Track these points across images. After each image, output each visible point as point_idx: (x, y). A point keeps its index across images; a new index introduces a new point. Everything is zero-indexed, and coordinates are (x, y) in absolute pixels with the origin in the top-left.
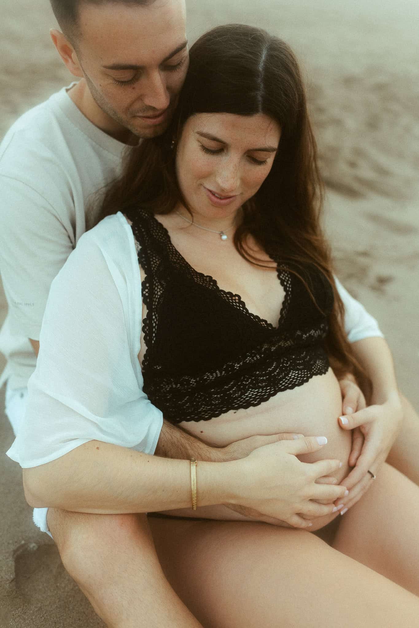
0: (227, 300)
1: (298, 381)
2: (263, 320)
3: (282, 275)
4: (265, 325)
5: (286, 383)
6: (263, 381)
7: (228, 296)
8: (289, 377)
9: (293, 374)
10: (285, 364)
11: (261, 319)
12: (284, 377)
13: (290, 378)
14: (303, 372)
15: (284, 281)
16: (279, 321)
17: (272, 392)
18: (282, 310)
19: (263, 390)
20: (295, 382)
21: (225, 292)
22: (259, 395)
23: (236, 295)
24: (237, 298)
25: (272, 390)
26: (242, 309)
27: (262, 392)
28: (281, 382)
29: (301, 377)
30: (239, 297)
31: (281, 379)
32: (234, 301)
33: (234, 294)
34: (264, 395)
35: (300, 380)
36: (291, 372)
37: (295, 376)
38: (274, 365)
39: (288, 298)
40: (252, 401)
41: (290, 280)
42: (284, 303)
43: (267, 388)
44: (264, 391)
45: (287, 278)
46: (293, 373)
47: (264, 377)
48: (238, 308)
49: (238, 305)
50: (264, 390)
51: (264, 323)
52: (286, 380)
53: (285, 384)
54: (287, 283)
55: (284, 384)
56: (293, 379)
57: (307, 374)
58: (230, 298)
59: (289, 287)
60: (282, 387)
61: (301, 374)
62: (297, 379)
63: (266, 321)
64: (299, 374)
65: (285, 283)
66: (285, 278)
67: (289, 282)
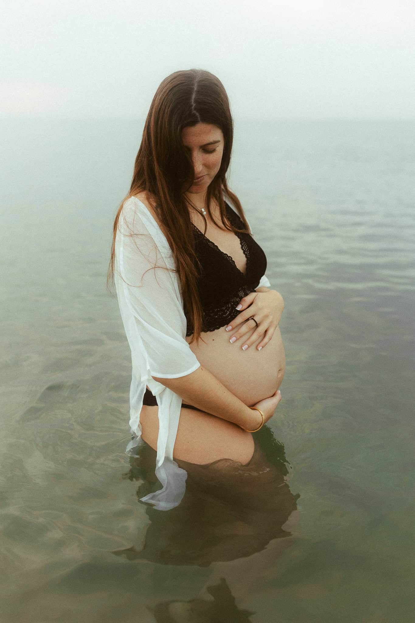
65: (246, 253)
66: (246, 250)
67: (248, 252)
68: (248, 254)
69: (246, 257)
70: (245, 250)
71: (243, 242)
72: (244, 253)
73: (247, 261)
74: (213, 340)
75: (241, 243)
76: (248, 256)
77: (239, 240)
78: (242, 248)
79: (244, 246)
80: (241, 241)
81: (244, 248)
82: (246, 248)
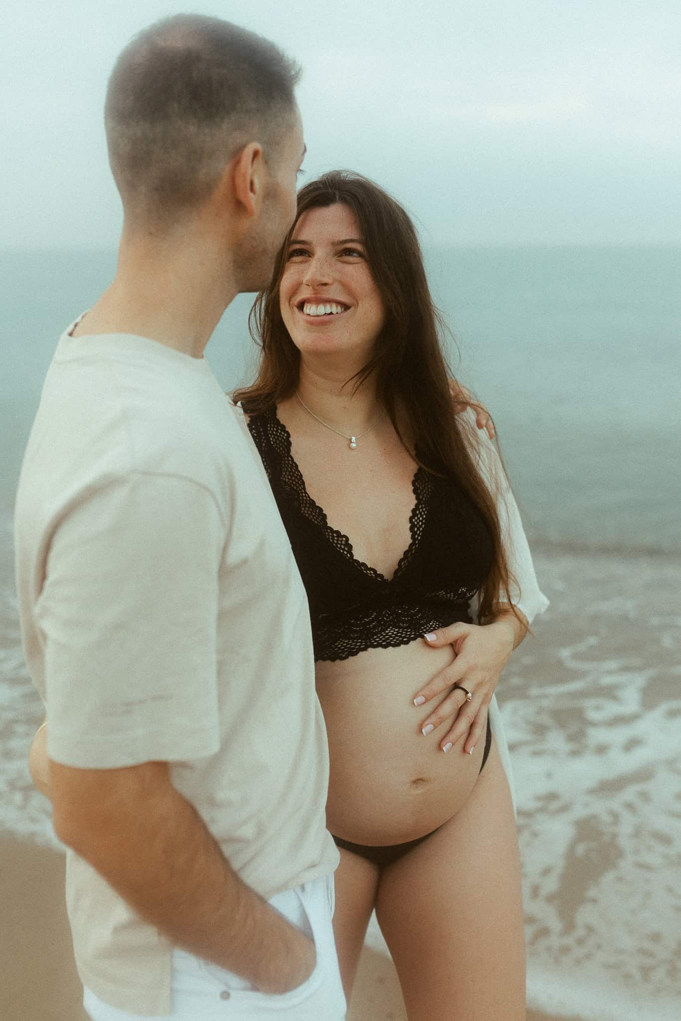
0: (331, 540)
1: (395, 640)
2: (371, 569)
3: (416, 518)
4: (374, 576)
5: (381, 639)
6: (355, 631)
7: (335, 535)
8: (385, 633)
9: (390, 631)
10: (385, 618)
11: (369, 567)
12: (380, 632)
13: (387, 634)
14: (404, 631)
15: (416, 526)
16: (394, 573)
17: (362, 647)
18: (401, 561)
19: (353, 642)
20: (392, 640)
21: (333, 529)
22: (348, 648)
23: (344, 536)
24: (344, 539)
25: (363, 644)
26: (345, 553)
27: (351, 644)
28: (375, 637)
29: (400, 637)
30: (347, 539)
31: (376, 634)
32: (339, 542)
33: (342, 534)
34: (354, 648)
35: (397, 639)
36: (389, 628)
37: (393, 634)
38: (373, 616)
39: (414, 547)
40: (340, 653)
41: (423, 526)
42: (406, 553)
43: (358, 640)
44: (353, 644)
45: (420, 523)
46: (392, 630)
47: (357, 627)
48: (342, 551)
49: (343, 547)
50: (355, 642)
51: (372, 572)
52: (381, 636)
53: (379, 640)
54: (418, 529)
55: (377, 639)
56: (390, 636)
57: (410, 635)
58: (336, 538)
59: (419, 535)
60: (375, 643)
61: (402, 633)
62: (394, 638)
63: (375, 571)
64: (398, 633)
65: (416, 529)
66: (418, 523)
67: (421, 529)
68: (418, 532)
69: (413, 537)
70: (416, 523)
71: (422, 508)
72: (411, 529)
73: (411, 546)
75: (414, 511)
76: (416, 536)
77: (415, 502)
78: (411, 519)
79: (417, 516)
80: (417, 505)
81: (416, 521)
82: (420, 521)
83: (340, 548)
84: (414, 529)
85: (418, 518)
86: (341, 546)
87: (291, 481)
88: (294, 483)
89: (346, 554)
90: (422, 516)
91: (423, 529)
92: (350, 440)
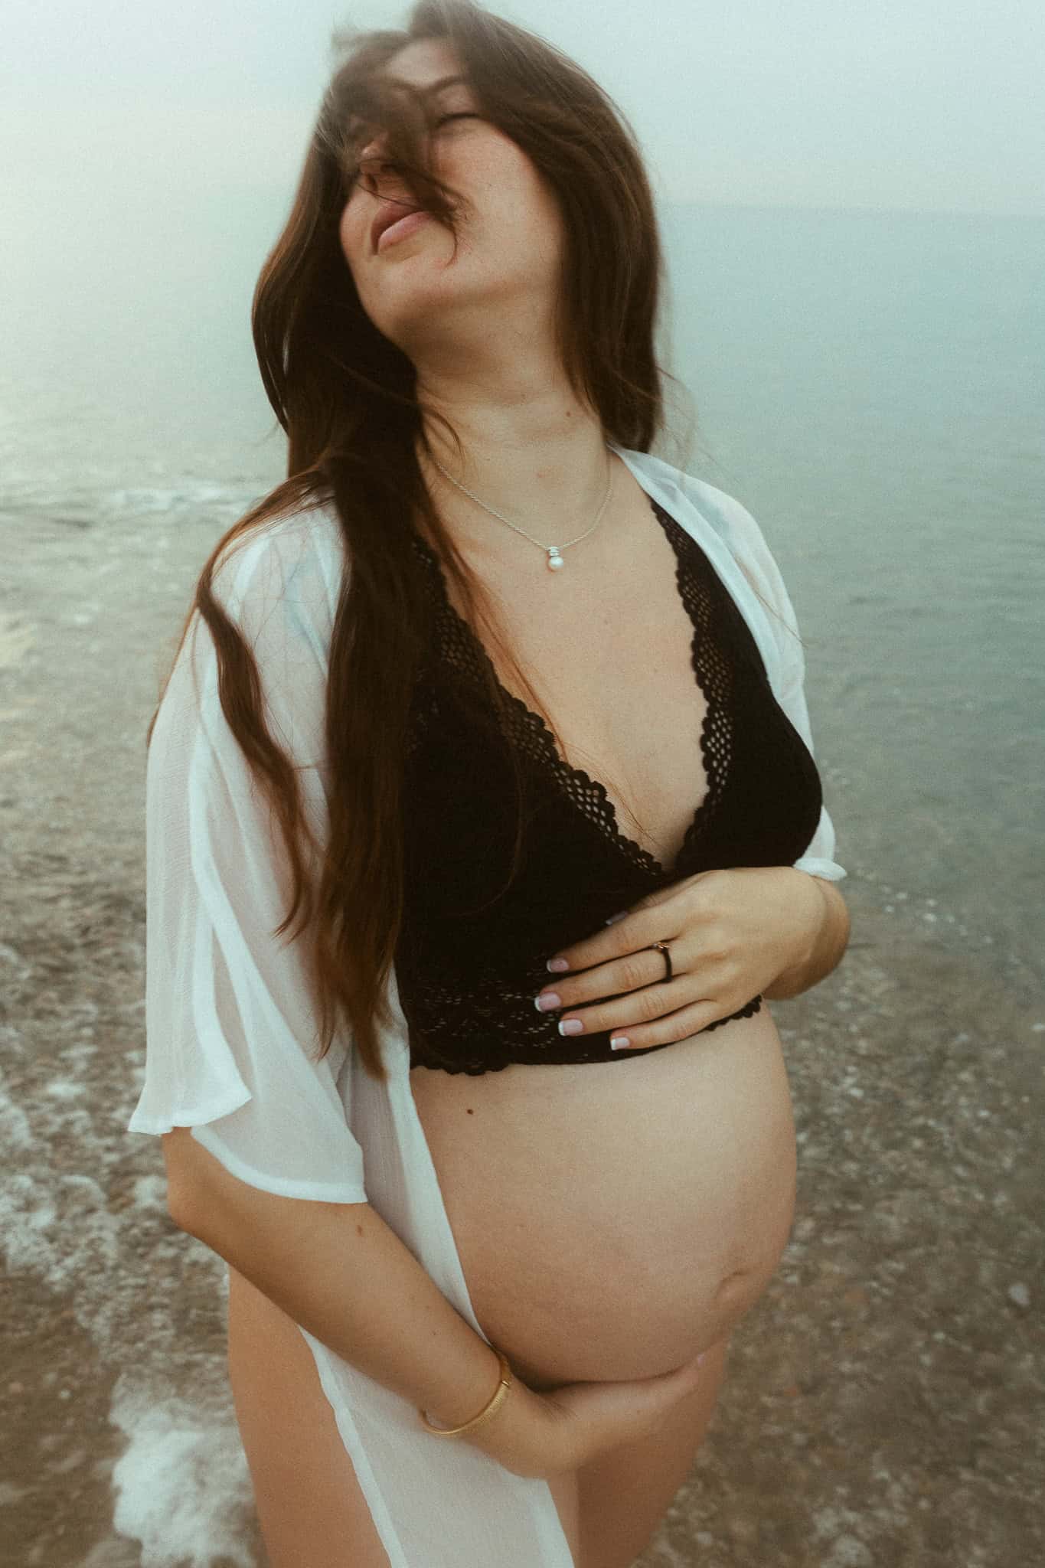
0: (572, 795)
2: (644, 854)
3: (713, 739)
4: (647, 867)
7: (577, 782)
11: (641, 849)
15: (714, 757)
21: (572, 769)
30: (603, 792)
32: (588, 800)
33: (592, 779)
39: (713, 802)
41: (729, 756)
42: (699, 813)
45: (722, 751)
48: (593, 821)
49: (596, 811)
51: (644, 860)
58: (580, 791)
63: (650, 857)
65: (715, 764)
66: (718, 751)
67: (725, 763)
68: (720, 771)
69: (710, 781)
70: (713, 750)
71: (721, 718)
72: (707, 764)
73: (708, 798)
74: (470, 1112)
75: (706, 724)
76: (718, 779)
77: (705, 704)
78: (703, 741)
79: (715, 736)
80: (710, 711)
81: (714, 745)
82: (721, 745)
83: (592, 813)
84: (712, 765)
85: (718, 740)
86: (592, 808)
87: (464, 665)
88: (472, 667)
89: (603, 827)
90: (723, 735)
91: (729, 762)
92: (548, 552)
